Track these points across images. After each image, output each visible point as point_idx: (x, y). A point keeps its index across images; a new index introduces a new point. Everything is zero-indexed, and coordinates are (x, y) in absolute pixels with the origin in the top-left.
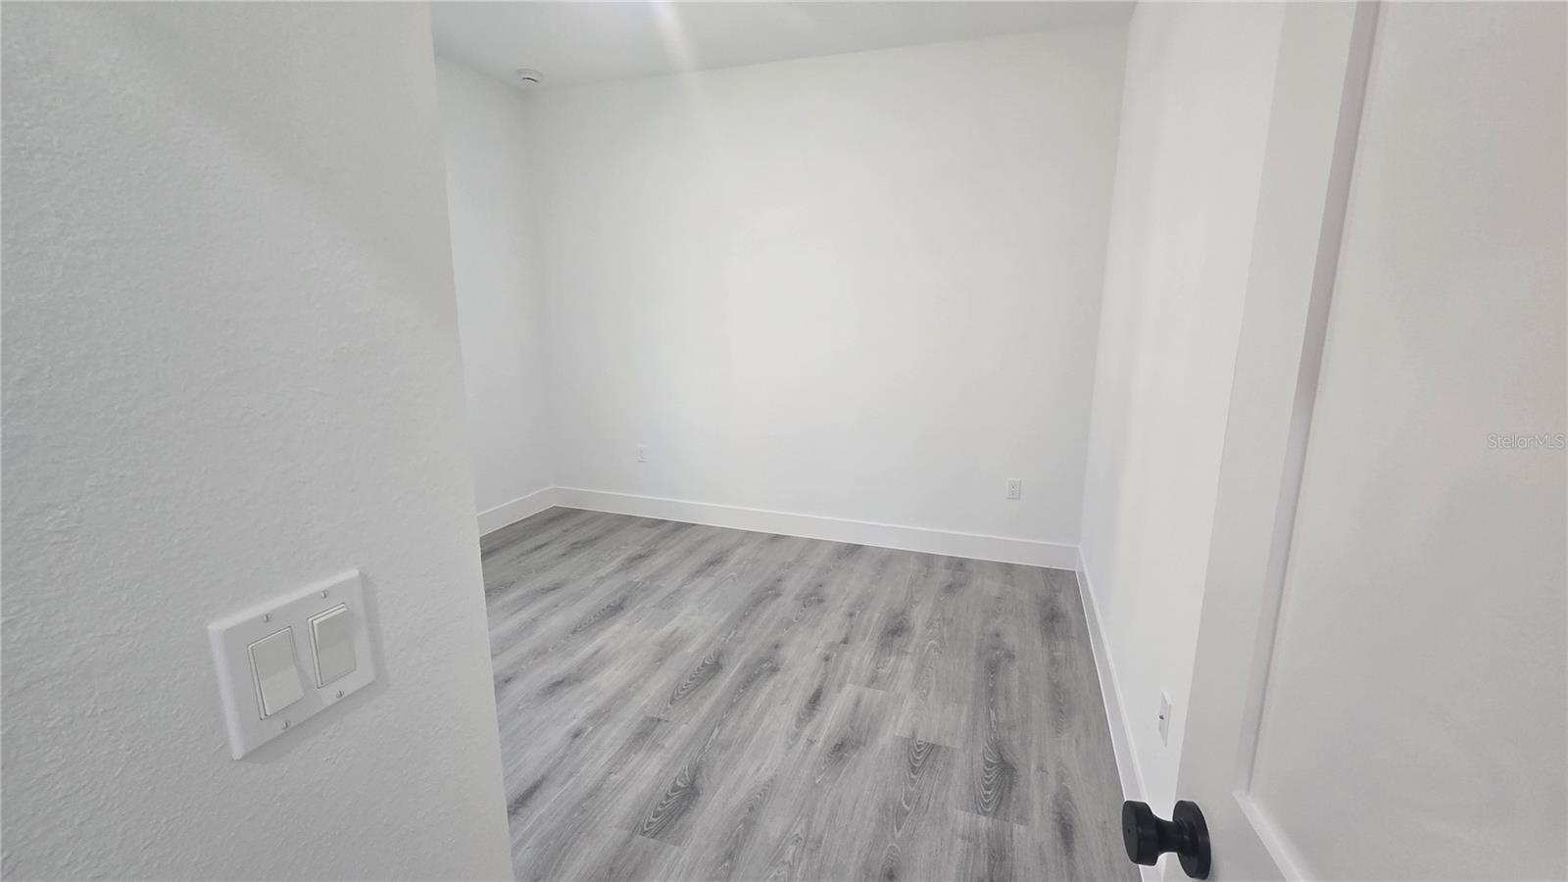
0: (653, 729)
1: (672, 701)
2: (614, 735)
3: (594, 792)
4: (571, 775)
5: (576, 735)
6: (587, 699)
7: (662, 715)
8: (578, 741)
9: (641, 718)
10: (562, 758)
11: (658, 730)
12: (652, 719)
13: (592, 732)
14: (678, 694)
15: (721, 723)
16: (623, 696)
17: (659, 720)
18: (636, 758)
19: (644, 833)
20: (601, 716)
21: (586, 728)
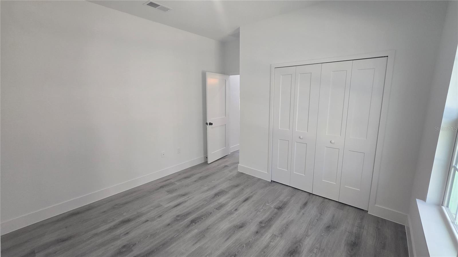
0: (218, 207)
1: (211, 213)
2: (228, 208)
3: (233, 199)
4: (237, 202)
5: (236, 210)
6: (233, 219)
7: (215, 210)
8: (236, 208)
9: (220, 210)
10: (240, 205)
11: (217, 207)
12: (218, 209)
13: (233, 209)
14: (208, 215)
15: (202, 205)
16: (223, 218)
17: (216, 209)
18: (224, 202)
19: (226, 191)
20: (230, 213)
21: (234, 211)
